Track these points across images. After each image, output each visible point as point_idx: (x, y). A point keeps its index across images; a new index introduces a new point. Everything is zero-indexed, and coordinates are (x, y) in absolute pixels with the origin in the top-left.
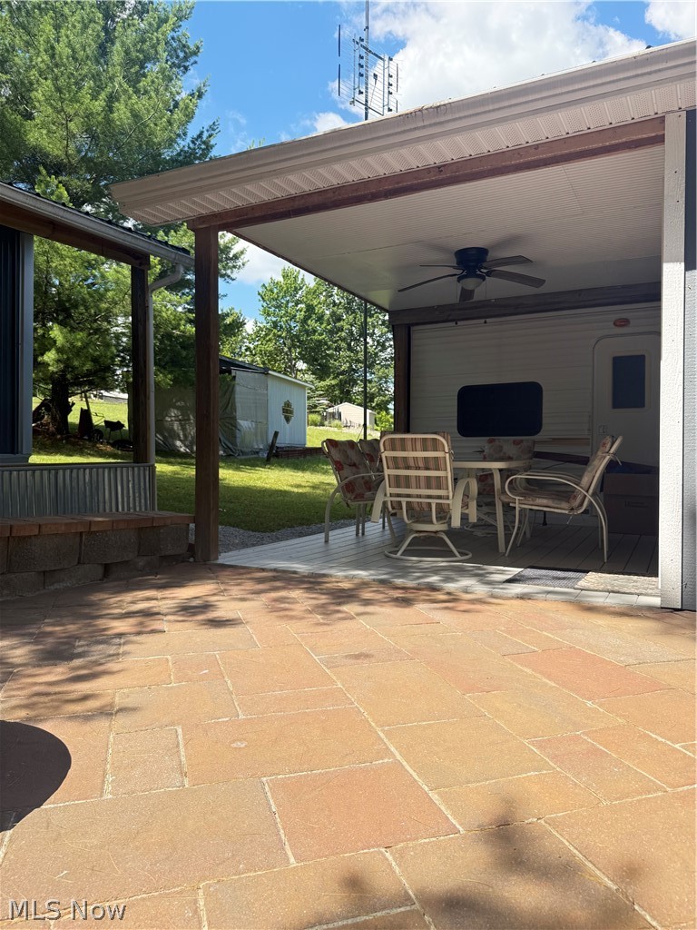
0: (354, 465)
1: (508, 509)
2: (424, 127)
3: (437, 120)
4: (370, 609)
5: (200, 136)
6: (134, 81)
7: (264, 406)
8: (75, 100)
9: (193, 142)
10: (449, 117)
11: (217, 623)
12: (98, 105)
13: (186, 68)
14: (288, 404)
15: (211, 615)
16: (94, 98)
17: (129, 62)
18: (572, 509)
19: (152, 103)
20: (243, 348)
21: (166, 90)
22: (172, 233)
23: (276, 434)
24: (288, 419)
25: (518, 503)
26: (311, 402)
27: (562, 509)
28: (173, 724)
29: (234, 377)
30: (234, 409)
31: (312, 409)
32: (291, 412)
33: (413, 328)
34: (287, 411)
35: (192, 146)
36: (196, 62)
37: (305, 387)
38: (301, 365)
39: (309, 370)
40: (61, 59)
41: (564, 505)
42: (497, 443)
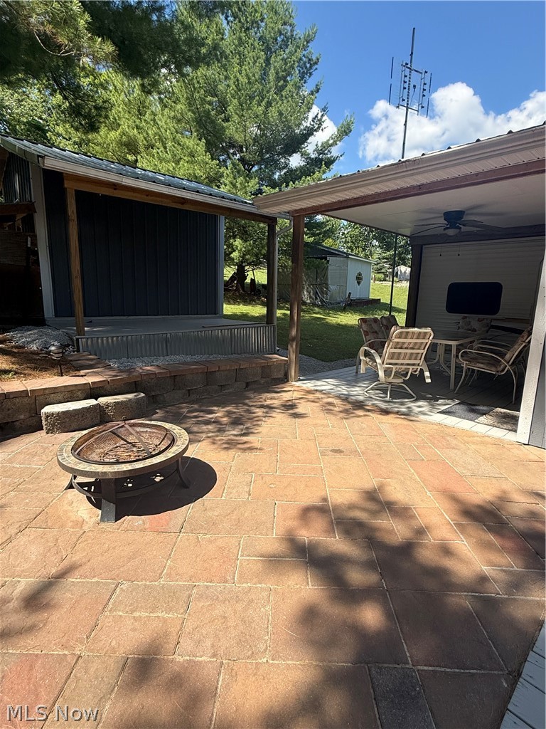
0: (376, 332)
1: (459, 368)
2: (407, 171)
3: (414, 167)
4: (368, 413)
5: (316, 116)
6: (279, 90)
7: (344, 276)
8: (249, 108)
9: (313, 121)
10: (421, 166)
11: (296, 416)
12: (261, 109)
13: (311, 74)
14: (360, 274)
15: (296, 411)
16: (259, 105)
17: (278, 79)
18: (498, 372)
19: (289, 104)
20: (341, 234)
21: (297, 95)
22: (297, 182)
23: (350, 293)
24: (359, 283)
25: (465, 364)
26: (378, 266)
27: (492, 371)
28: (252, 472)
29: (328, 261)
30: (327, 279)
31: (378, 271)
32: (361, 279)
33: (424, 247)
34: (359, 278)
35: (312, 123)
36: (316, 69)
37: (371, 263)
38: (375, 243)
39: (380, 246)
40: (242, 85)
41: (493, 369)
42: (468, 320)
